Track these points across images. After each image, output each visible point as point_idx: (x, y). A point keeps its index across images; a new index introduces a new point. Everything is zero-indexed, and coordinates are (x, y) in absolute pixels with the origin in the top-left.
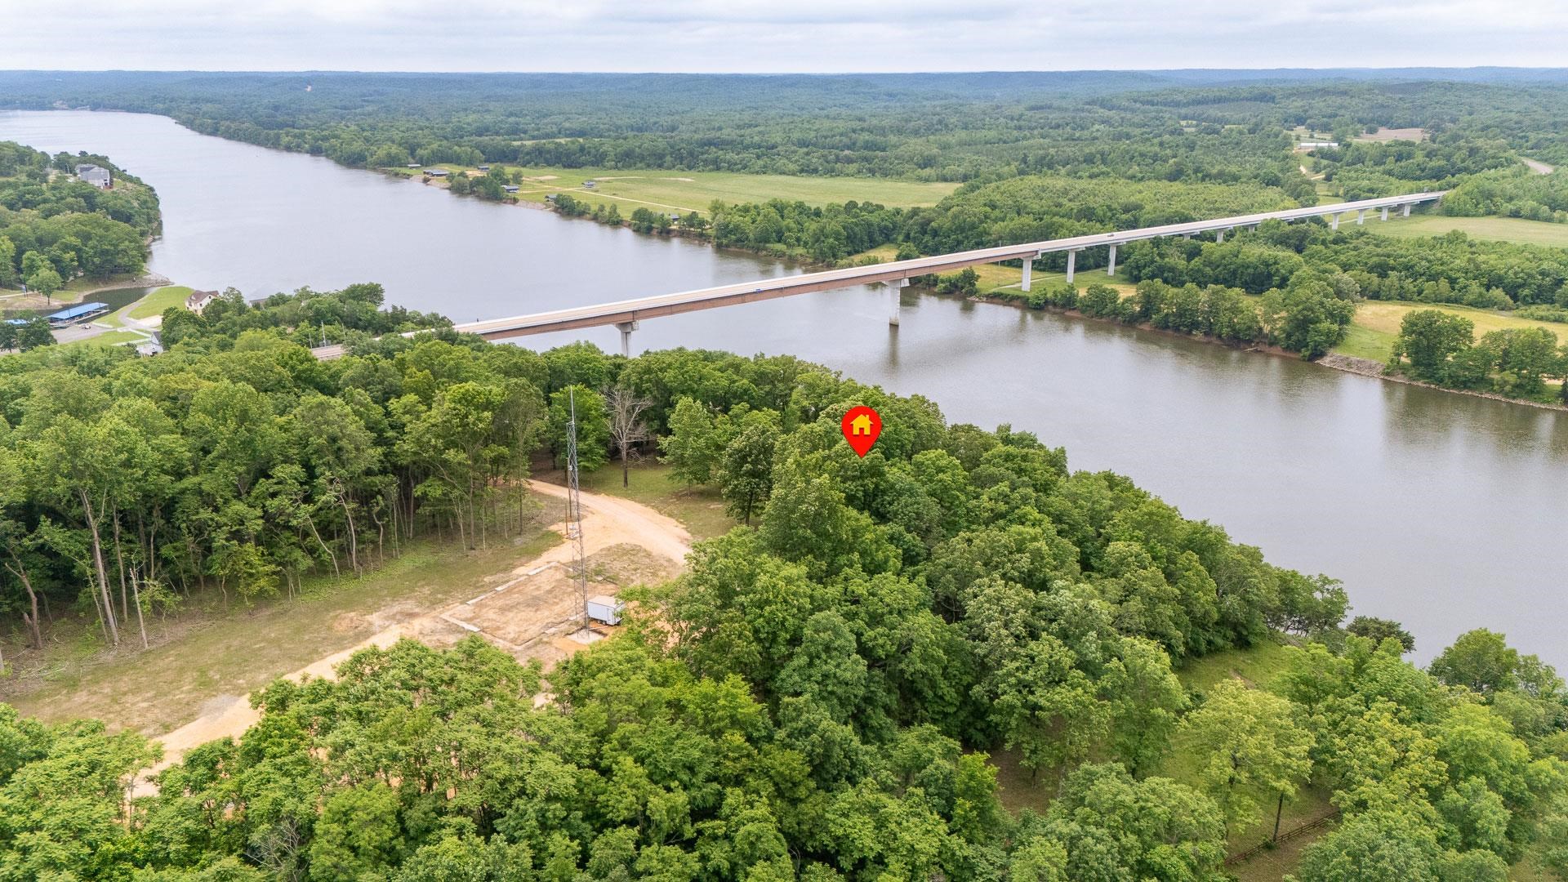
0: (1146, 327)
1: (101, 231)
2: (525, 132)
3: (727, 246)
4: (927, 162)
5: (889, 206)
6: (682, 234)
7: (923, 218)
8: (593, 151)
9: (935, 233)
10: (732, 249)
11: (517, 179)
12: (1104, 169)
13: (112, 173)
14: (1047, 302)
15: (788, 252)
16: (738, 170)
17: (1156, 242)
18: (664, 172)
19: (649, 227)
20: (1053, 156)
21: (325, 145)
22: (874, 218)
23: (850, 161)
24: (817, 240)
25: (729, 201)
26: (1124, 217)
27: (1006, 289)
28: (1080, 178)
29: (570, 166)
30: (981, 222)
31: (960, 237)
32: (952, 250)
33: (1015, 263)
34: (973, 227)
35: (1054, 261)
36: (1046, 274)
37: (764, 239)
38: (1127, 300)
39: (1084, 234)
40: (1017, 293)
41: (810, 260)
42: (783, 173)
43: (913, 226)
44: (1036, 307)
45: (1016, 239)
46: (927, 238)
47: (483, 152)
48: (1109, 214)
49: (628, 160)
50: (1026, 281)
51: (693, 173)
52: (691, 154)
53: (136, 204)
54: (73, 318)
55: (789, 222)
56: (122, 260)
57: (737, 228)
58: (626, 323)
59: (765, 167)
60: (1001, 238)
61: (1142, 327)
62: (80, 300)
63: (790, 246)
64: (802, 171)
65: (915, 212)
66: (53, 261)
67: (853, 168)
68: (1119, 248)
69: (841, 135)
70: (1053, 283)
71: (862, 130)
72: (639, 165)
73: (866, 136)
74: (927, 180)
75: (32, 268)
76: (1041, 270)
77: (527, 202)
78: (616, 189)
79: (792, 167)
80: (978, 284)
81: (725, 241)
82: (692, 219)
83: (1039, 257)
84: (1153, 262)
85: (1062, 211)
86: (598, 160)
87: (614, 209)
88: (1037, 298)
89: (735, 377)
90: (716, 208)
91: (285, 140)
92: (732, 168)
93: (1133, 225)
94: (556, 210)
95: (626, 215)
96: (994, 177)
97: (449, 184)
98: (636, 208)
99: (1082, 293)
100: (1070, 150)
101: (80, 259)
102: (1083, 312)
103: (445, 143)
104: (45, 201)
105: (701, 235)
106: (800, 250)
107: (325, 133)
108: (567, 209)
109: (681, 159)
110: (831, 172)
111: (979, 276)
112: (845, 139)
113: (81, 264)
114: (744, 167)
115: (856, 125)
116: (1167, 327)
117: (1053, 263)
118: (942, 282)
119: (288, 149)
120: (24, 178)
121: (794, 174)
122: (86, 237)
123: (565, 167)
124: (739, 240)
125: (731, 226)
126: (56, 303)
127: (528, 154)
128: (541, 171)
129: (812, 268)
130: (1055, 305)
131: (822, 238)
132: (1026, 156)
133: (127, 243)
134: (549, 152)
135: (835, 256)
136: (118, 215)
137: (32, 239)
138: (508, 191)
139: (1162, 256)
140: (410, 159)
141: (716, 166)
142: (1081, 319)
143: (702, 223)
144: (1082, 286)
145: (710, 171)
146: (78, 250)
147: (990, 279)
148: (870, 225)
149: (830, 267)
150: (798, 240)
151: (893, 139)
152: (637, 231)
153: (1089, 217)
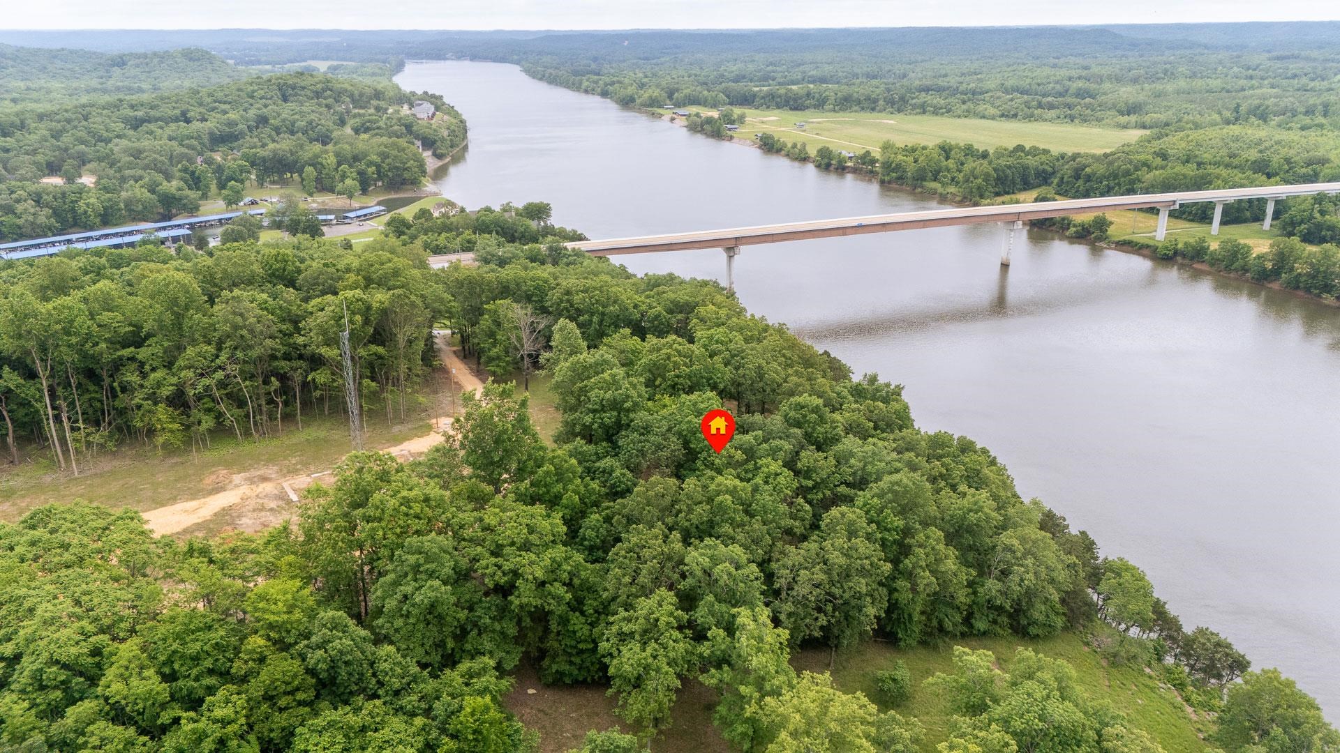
0: (1275, 286)
1: (395, 152)
2: (774, 80)
3: (889, 182)
4: (1132, 109)
5: (1056, 150)
6: (855, 171)
7: (1080, 163)
8: (817, 95)
9: (1088, 178)
10: (894, 185)
11: (741, 120)
12: (1322, 120)
13: (437, 109)
14: (1176, 253)
15: (940, 190)
16: (943, 114)
17: (1320, 198)
18: (875, 114)
19: (830, 164)
20: (1268, 107)
21: (611, 88)
22: (1031, 162)
23: (1051, 107)
24: (967, 181)
25: (900, 141)
26: (1304, 170)
27: (1139, 238)
28: (1290, 129)
29: (796, 109)
30: (1137, 169)
31: (1112, 184)
32: (1102, 195)
33: (1153, 210)
34: (1127, 173)
35: (1204, 212)
36: (1194, 225)
37: (920, 177)
38: (1259, 257)
39: (1242, 186)
40: (1151, 243)
41: (958, 199)
42: (983, 117)
43: (1067, 170)
44: (1165, 257)
45: (1167, 187)
46: (1081, 182)
47: (728, 97)
48: (1286, 167)
49: (845, 103)
50: (1161, 230)
51: (901, 116)
52: (902, 99)
53: (445, 133)
54: (359, 217)
55: (951, 163)
56: (406, 175)
57: (898, 166)
58: (731, 246)
59: (968, 111)
60: (1153, 186)
61: (1270, 285)
62: (375, 202)
63: (943, 185)
64: (1002, 115)
65: (1075, 157)
66: (359, 173)
67: (1053, 113)
68: (1278, 202)
69: (1057, 82)
70: (1188, 233)
71: (1080, 78)
72: (855, 108)
73: (1080, 84)
74: (1125, 127)
75: (343, 177)
76: (1189, 220)
77: (740, 139)
78: (821, 129)
79: (992, 111)
80: (1111, 231)
81: (887, 178)
82: (866, 159)
83: (1177, 207)
84: (1311, 217)
85: (1235, 161)
86: (820, 104)
87: (804, 145)
88: (1167, 248)
90: (886, 147)
91: (585, 84)
92: (936, 111)
93: (1312, 178)
94: (760, 147)
95: (812, 152)
96: (1190, 125)
97: (686, 123)
98: (820, 147)
99: (1214, 246)
100: (1288, 101)
101: (379, 172)
102: (1212, 265)
103: (699, 88)
104: (378, 128)
105: (871, 172)
106: (952, 189)
107: (615, 79)
108: (769, 146)
109: (893, 103)
110: (1029, 117)
111: (1111, 223)
112: (1058, 87)
113: (380, 177)
114: (948, 112)
115: (1073, 73)
116: (1298, 288)
117: (1201, 214)
118: (1075, 226)
119: (586, 92)
120: (372, 111)
121: (993, 118)
122: (384, 156)
123: (791, 109)
124: (900, 178)
125: (894, 165)
126: (356, 204)
127: (763, 98)
128: (768, 113)
129: (961, 203)
130: (1184, 256)
131: (972, 179)
132: (1238, 106)
133: (412, 162)
134: (780, 96)
135: (982, 196)
136: (428, 143)
137: (349, 156)
138: (730, 130)
139: (1322, 213)
140: (668, 102)
141: (923, 109)
142: (1209, 273)
143: (873, 161)
144: (1215, 235)
145: (916, 114)
146: (378, 166)
147: (1122, 225)
148: (1026, 168)
149: (976, 204)
150: (953, 179)
151: (1107, 86)
152: (818, 166)
153: (1265, 170)
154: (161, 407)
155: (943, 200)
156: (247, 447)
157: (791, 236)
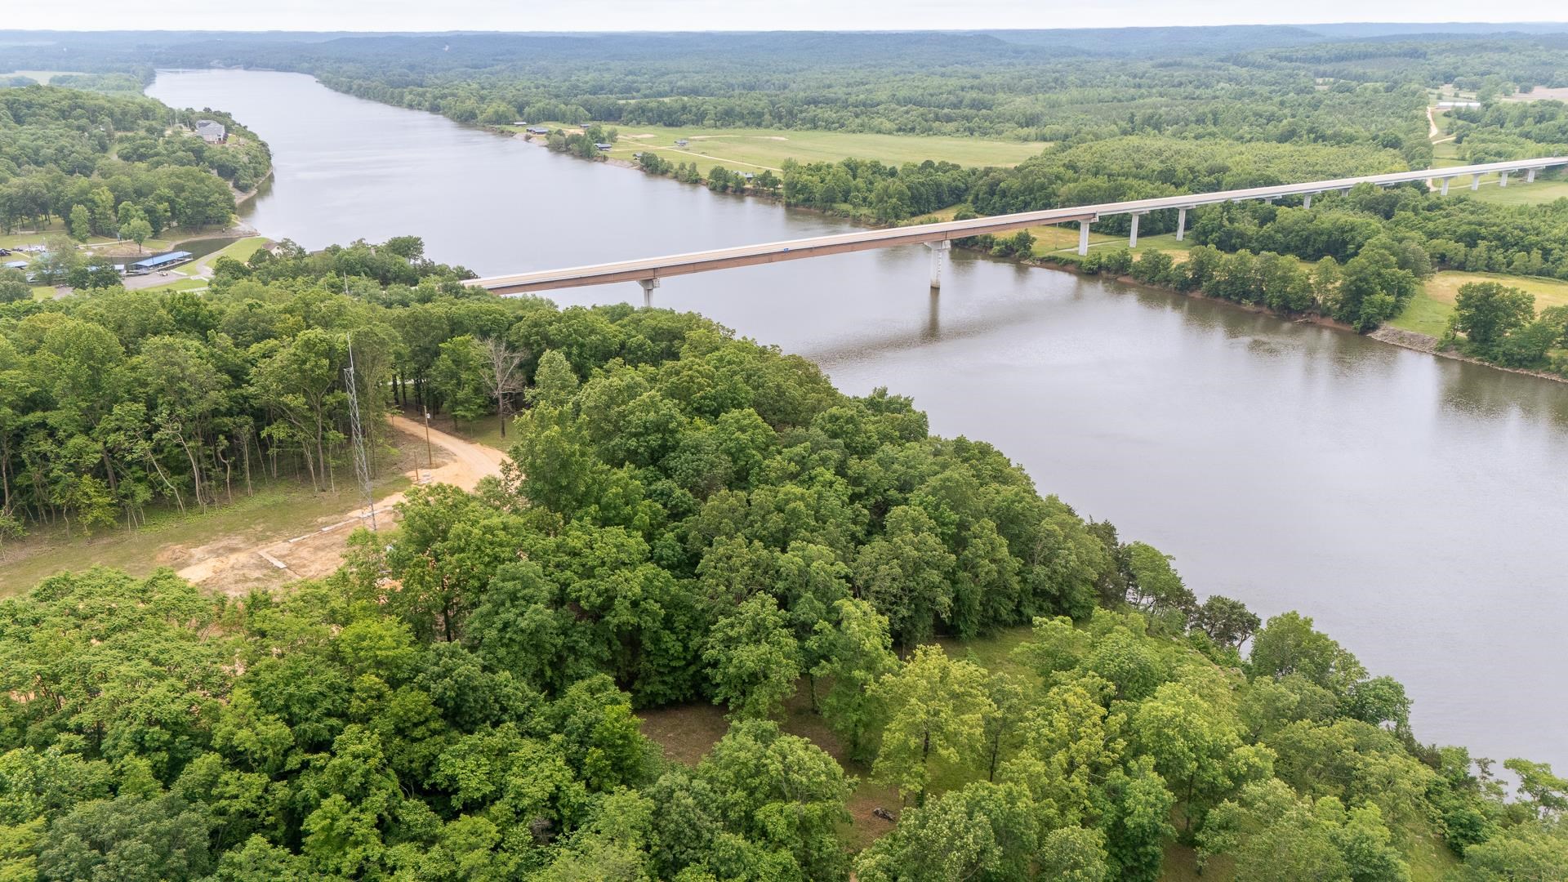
0: (1197, 295)
1: (192, 184)
2: (638, 91)
3: (796, 205)
4: (1030, 121)
5: (966, 165)
6: (755, 193)
7: (993, 178)
8: (694, 109)
9: (1004, 194)
10: (801, 209)
11: (612, 137)
12: (1215, 129)
13: (228, 129)
14: (1100, 267)
15: (853, 212)
16: (835, 129)
17: (1227, 206)
18: (762, 130)
19: (726, 186)
20: (1161, 116)
21: (442, 103)
22: (944, 178)
23: (949, 119)
24: (881, 201)
25: (803, 160)
26: (1207, 179)
27: (1064, 253)
28: (1185, 138)
29: (671, 125)
30: (1051, 183)
31: (1028, 199)
32: (1019, 211)
33: (1073, 225)
34: (1042, 187)
35: (1120, 225)
36: (1113, 238)
37: (829, 199)
38: (1180, 267)
39: (1154, 197)
40: (1074, 258)
41: (873, 221)
42: (879, 132)
43: (982, 185)
44: (1090, 272)
45: (1083, 201)
46: (996, 198)
47: (589, 111)
48: (1191, 176)
49: (728, 118)
50: (1084, 245)
51: (790, 131)
52: (790, 112)
53: (246, 159)
54: (157, 265)
55: (860, 182)
56: (210, 211)
57: (805, 188)
58: (648, 278)
59: (862, 125)
60: (1068, 200)
61: (1192, 295)
62: (172, 247)
63: (855, 206)
64: (899, 130)
65: (987, 171)
66: (147, 211)
67: (951, 126)
68: (1188, 212)
69: (950, 93)
70: (1110, 247)
71: (972, 88)
72: (739, 123)
73: (974, 94)
74: (1026, 140)
75: (126, 218)
76: (1107, 234)
77: (616, 160)
78: (707, 148)
79: (888, 125)
80: (1035, 247)
81: (793, 201)
82: (766, 180)
83: (1097, 219)
84: (1221, 226)
85: (1143, 172)
86: (699, 119)
87: (694, 166)
88: (1091, 262)
89: (634, 333)
90: (788, 166)
91: (408, 98)
92: (829, 126)
93: (1215, 187)
94: (641, 169)
95: (704, 173)
96: (1090, 136)
97: (546, 142)
98: (712, 167)
99: (1137, 258)
100: (1180, 109)
101: (173, 210)
102: (1136, 278)
103: (553, 101)
104: (157, 154)
105: (774, 194)
106: (865, 211)
107: (446, 91)
108: (652, 167)
109: (780, 118)
110: (928, 131)
111: (1034, 239)
112: (952, 98)
113: (174, 216)
114: (842, 126)
115: (967, 83)
116: (1218, 296)
117: (1117, 226)
118: (998, 244)
119: (411, 107)
120: (142, 133)
121: (890, 133)
122: (180, 189)
123: (665, 125)
124: (807, 200)
125: (799, 186)
126: (147, 251)
127: (631, 112)
128: (641, 129)
129: (876, 225)
130: (1108, 270)
131: (886, 198)
132: (1133, 115)
133: (217, 195)
134: (651, 110)
135: (897, 217)
136: (226, 171)
137: (130, 190)
138: (601, 149)
139: (1231, 220)
140: (518, 117)
141: (814, 124)
142: (1133, 286)
143: (775, 182)
144: (1135, 248)
145: (808, 129)
146: (171, 201)
147: (1045, 241)
148: (938, 185)
149: (892, 226)
150: (865, 199)
151: (1001, 96)
152: (713, 189)
153: (1171, 179)
154: (87, 478)
155: (857, 222)
156: (193, 520)
157: (715, 265)
